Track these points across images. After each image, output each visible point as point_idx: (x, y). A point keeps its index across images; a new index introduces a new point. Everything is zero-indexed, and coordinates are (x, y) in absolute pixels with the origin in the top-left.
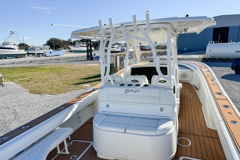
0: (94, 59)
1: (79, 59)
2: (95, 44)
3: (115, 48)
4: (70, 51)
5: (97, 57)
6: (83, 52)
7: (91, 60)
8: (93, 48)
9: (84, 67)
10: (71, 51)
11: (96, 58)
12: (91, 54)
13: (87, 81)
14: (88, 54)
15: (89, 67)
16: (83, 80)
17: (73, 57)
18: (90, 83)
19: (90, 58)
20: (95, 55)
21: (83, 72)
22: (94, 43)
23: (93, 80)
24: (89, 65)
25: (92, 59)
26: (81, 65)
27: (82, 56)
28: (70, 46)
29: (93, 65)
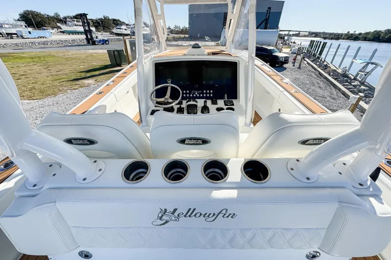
0: (96, 43)
1: (76, 44)
2: (95, 23)
3: (123, 29)
4: (61, 32)
5: (100, 41)
6: (81, 33)
7: (92, 45)
8: (93, 29)
9: (83, 54)
10: (63, 32)
11: (100, 43)
12: (91, 36)
13: (88, 75)
14: (87, 36)
15: (91, 55)
16: (83, 74)
17: (67, 40)
18: (94, 78)
19: (90, 41)
20: (97, 38)
21: (82, 62)
22: (95, 21)
23: (97, 73)
24: (91, 51)
25: (94, 43)
26: (78, 52)
27: (81, 39)
28: (59, 24)
29: (96, 51)
